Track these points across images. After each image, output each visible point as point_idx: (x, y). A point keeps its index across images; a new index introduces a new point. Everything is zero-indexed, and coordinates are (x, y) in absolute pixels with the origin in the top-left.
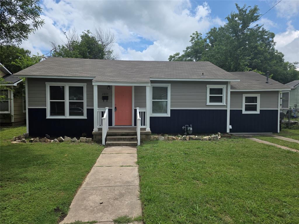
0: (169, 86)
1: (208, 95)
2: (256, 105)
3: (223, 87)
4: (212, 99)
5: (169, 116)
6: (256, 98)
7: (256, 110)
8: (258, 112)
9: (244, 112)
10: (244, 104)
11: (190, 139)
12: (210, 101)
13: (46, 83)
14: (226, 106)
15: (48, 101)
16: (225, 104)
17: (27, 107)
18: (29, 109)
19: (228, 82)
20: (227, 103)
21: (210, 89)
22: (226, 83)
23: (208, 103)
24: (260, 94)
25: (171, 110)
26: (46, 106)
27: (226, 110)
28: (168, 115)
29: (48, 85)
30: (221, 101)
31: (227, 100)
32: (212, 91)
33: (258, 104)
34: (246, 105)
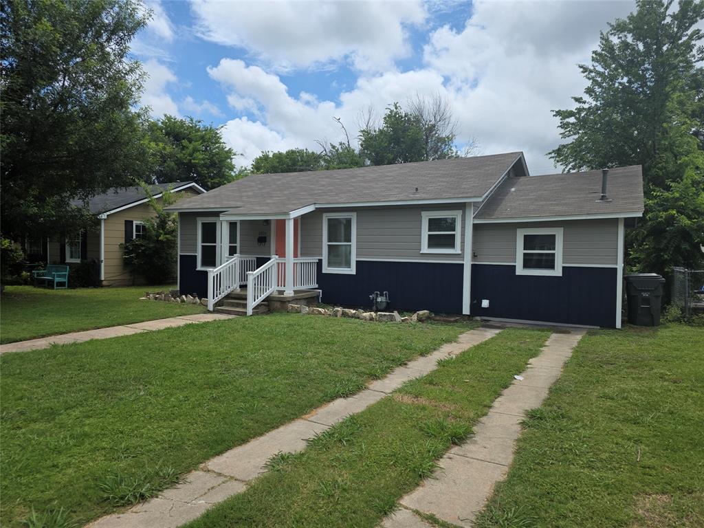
0: (354, 217)
1: (425, 233)
2: (554, 255)
3: (457, 215)
4: (434, 241)
5: (354, 272)
6: (554, 236)
7: (551, 266)
8: (557, 272)
9: (520, 271)
10: (520, 251)
11: (344, 314)
12: (430, 246)
13: (198, 218)
14: (461, 256)
15: (200, 244)
16: (460, 252)
17: (179, 253)
18: (181, 256)
19: (465, 203)
20: (463, 249)
21: (429, 219)
22: (462, 207)
23: (425, 249)
24: (562, 228)
25: (357, 261)
26: (196, 251)
27: (462, 265)
28: (352, 271)
29: (200, 222)
30: (452, 245)
31: (463, 242)
32: (434, 224)
33: (559, 252)
34: (525, 254)
